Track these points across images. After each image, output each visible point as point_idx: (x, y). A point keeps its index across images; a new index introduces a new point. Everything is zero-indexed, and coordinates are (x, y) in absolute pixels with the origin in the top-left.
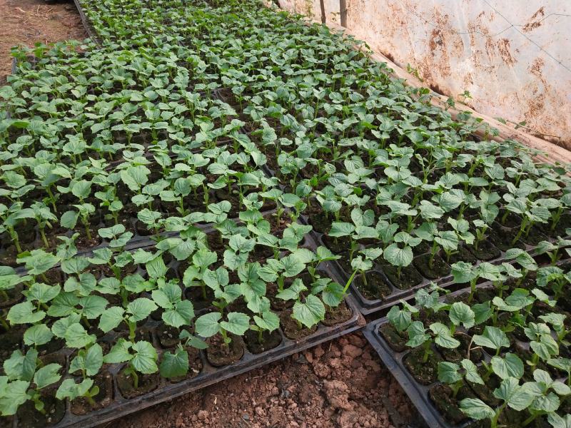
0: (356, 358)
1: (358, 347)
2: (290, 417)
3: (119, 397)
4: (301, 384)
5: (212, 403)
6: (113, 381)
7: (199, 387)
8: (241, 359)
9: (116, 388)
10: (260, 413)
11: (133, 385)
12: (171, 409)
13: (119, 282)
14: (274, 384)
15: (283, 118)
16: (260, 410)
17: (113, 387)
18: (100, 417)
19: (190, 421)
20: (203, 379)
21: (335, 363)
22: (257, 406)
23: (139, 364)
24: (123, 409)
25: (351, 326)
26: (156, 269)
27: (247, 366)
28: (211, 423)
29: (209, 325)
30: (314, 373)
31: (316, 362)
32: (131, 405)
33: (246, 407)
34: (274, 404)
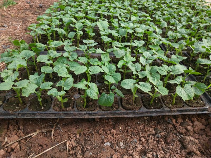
0: (201, 130)
1: (203, 124)
2: (160, 148)
3: (75, 108)
4: (168, 133)
5: (119, 128)
6: (74, 101)
7: (115, 116)
8: (140, 109)
9: (75, 104)
10: (143, 140)
11: (83, 106)
12: (98, 125)
13: (87, 59)
14: (153, 129)
15: (171, 20)
16: (143, 139)
17: (74, 104)
18: (65, 114)
19: (106, 133)
20: (118, 113)
21: (189, 128)
22: (142, 137)
23: (90, 92)
24: (76, 115)
25: (204, 110)
26: (106, 58)
27: (142, 113)
28: (116, 137)
29: (129, 84)
30: (176, 130)
31: (178, 125)
32: (80, 114)
33: (136, 135)
34: (152, 139)
